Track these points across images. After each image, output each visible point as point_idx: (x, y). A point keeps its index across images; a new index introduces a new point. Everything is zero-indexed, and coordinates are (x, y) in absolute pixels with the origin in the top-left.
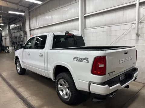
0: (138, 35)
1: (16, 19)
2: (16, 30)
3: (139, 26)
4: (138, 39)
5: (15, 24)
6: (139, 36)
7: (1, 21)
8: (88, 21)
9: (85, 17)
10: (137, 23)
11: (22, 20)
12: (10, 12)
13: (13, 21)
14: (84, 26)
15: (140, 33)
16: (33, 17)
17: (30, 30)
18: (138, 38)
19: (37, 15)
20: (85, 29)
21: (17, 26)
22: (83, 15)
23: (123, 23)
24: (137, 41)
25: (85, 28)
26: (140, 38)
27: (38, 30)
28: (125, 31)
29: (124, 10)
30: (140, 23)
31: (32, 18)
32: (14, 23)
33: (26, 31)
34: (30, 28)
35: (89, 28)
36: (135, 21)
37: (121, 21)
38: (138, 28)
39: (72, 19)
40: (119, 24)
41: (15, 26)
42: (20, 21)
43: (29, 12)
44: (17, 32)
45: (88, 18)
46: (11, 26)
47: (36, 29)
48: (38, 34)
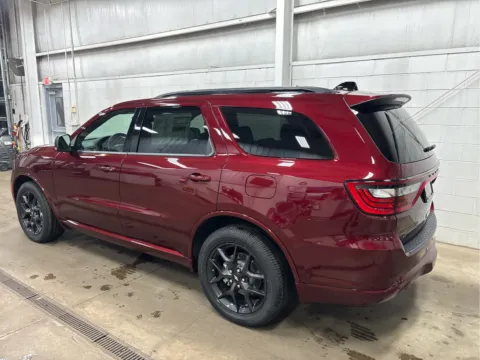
8: (305, 31)
9: (298, 16)
17: (39, 59)
20: (295, 63)
22: (291, 10)
23: (453, 47)
27: (77, 60)
31: (48, 11)
33: (20, 62)
34: (37, 51)
35: (309, 59)
45: (307, 22)
47: (69, 53)
48: (78, 74)
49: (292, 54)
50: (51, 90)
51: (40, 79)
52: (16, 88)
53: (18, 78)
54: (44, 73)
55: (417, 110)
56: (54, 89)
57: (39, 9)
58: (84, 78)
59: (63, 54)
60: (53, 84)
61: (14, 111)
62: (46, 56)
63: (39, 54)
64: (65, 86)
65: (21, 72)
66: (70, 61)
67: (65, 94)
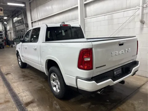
0: (142, 22)
1: (18, 12)
2: (19, 23)
3: (144, 11)
4: (143, 28)
5: (18, 17)
6: (144, 24)
7: (2, 14)
8: (88, 9)
9: (86, 4)
10: (141, 8)
11: (24, 12)
12: (9, 4)
13: (15, 14)
14: (84, 16)
15: (145, 20)
17: (32, 23)
18: (143, 25)
19: (37, 6)
21: (20, 18)
22: (83, 3)
23: (127, 9)
24: (142, 29)
25: (86, 17)
26: (145, 26)
27: (39, 22)
28: (128, 18)
30: (145, 8)
31: (33, 10)
32: (17, 15)
33: (28, 24)
35: (89, 17)
36: (140, 5)
37: (124, 6)
38: (143, 14)
39: (71, 8)
40: (122, 10)
41: (18, 18)
42: (22, 13)
43: (30, 3)
44: (20, 25)
45: (88, 6)
46: (14, 19)
47: (37, 21)
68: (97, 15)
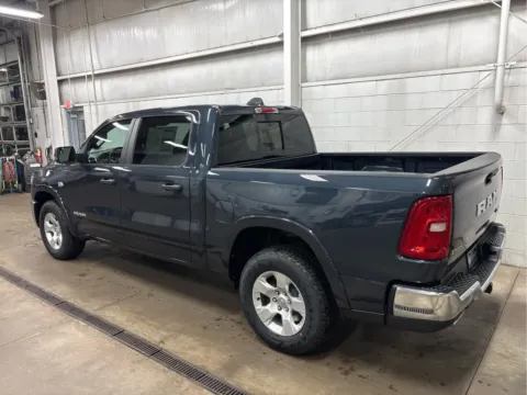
0: (500, 111)
3: (506, 77)
8: (313, 54)
9: (305, 39)
10: (500, 70)
11: (19, 38)
15: (504, 103)
16: (72, 28)
18: (501, 119)
19: (89, 23)
20: (304, 84)
22: (298, 34)
23: (447, 68)
25: (305, 80)
26: (505, 120)
27: (98, 83)
28: (455, 95)
29: (450, 22)
30: (508, 71)
31: (69, 35)
33: (41, 85)
34: (58, 75)
35: (317, 81)
36: (496, 62)
37: (440, 59)
38: (503, 87)
39: (249, 45)
40: (434, 70)
43: (53, 9)
45: (314, 45)
47: (89, 77)
48: (99, 97)
49: (300, 75)
50: (73, 112)
51: (61, 103)
52: (38, 111)
53: (40, 102)
54: (65, 97)
55: (415, 128)
56: (75, 113)
57: (59, 32)
58: (104, 100)
59: (84, 77)
60: (75, 107)
61: (36, 135)
62: (66, 80)
63: (60, 78)
64: (86, 110)
65: (43, 96)
66: (91, 84)
67: (86, 116)
68: (342, 77)
